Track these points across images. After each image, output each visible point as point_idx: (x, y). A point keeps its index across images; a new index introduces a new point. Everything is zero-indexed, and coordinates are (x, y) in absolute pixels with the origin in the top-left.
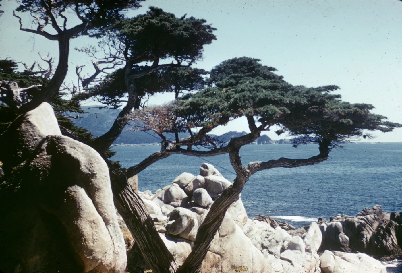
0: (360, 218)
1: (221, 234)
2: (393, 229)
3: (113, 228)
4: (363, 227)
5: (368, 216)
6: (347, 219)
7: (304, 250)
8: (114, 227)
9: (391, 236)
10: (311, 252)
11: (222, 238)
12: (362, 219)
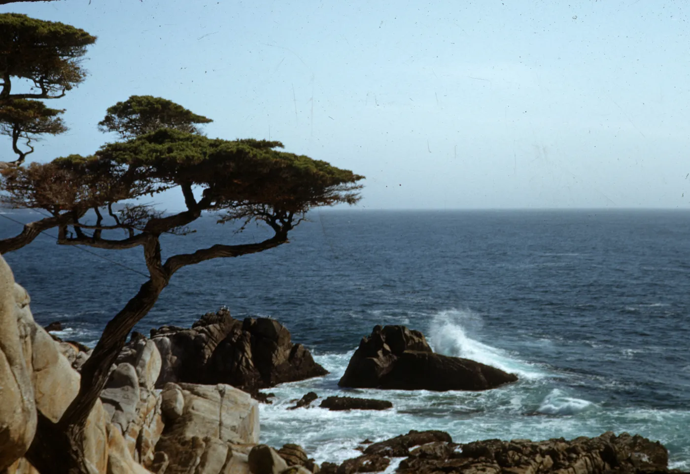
0: (199, 329)
1: (36, 367)
2: (248, 344)
3: (19, 371)
4: (204, 345)
5: (211, 326)
6: (178, 332)
7: (137, 385)
8: (22, 369)
9: (245, 354)
10: (146, 387)
11: (37, 373)
12: (202, 331)
